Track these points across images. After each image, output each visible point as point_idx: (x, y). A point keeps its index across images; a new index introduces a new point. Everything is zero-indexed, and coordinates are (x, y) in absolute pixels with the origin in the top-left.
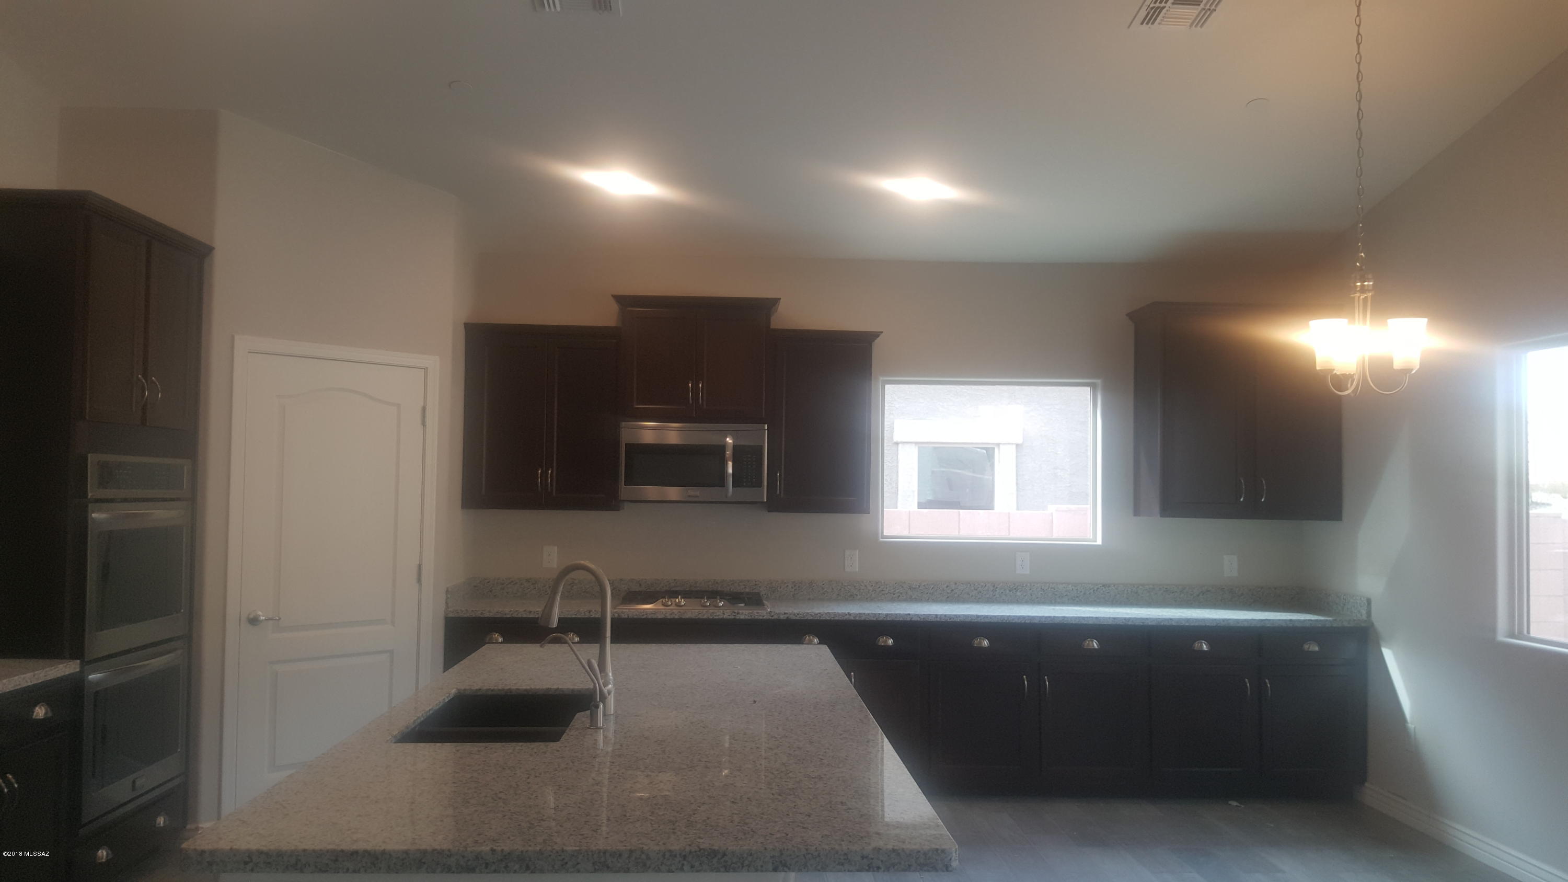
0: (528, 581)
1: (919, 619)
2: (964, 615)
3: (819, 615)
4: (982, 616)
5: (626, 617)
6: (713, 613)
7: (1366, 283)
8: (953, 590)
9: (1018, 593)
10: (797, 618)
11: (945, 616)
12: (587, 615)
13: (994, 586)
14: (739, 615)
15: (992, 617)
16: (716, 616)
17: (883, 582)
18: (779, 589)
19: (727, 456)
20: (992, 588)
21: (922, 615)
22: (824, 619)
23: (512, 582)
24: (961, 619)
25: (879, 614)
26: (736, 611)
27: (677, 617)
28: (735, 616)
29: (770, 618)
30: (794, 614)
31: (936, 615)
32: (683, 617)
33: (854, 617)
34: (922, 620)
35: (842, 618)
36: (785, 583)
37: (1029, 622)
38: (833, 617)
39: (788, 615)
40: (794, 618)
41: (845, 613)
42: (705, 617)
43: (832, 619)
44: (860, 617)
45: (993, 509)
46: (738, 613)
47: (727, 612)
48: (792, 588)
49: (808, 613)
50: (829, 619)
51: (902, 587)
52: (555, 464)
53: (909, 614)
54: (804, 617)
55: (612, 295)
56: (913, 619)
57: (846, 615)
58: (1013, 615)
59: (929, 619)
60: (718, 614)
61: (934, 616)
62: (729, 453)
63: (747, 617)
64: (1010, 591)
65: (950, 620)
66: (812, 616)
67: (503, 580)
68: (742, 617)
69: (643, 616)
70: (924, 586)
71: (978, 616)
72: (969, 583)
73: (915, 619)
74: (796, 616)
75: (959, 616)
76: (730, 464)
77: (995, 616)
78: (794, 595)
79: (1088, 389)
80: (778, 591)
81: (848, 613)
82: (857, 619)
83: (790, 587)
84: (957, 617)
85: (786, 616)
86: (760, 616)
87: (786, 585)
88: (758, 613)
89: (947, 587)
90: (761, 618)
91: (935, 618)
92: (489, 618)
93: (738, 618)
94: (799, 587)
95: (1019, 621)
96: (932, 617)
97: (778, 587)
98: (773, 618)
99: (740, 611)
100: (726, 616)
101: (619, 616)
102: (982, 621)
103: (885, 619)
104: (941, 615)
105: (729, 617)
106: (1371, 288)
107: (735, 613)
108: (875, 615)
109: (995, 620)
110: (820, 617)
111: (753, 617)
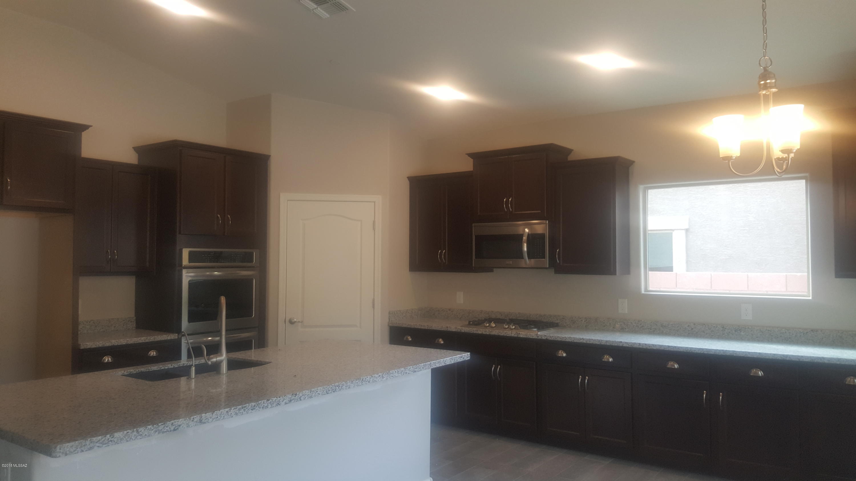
0: (450, 310)
1: (628, 346)
2: (659, 345)
3: (565, 338)
4: (672, 346)
5: (464, 331)
6: (506, 332)
7: (768, 81)
8: (692, 329)
9: (742, 333)
10: (552, 339)
11: (646, 344)
12: (446, 329)
13: (723, 327)
14: (520, 335)
15: (679, 348)
16: (507, 334)
17: (643, 321)
18: (577, 322)
19: (524, 240)
20: (722, 329)
21: (630, 343)
22: (568, 341)
23: (443, 310)
24: (657, 347)
25: (602, 340)
26: (518, 332)
27: (488, 333)
28: (518, 335)
29: (537, 338)
30: (550, 337)
31: (640, 344)
32: (491, 334)
33: (586, 341)
34: (630, 346)
35: (579, 341)
36: (580, 318)
37: (706, 353)
38: (573, 340)
39: (547, 337)
40: (550, 339)
41: (580, 338)
42: (502, 335)
43: (573, 341)
44: (590, 341)
45: (672, 271)
46: (519, 334)
47: (513, 333)
48: (585, 321)
49: (558, 336)
50: (571, 341)
51: (656, 325)
52: (447, 248)
53: (621, 342)
54: (556, 339)
55: (466, 154)
56: (624, 345)
57: (581, 339)
58: (695, 347)
59: (635, 346)
60: (508, 333)
61: (638, 344)
62: (525, 238)
63: (524, 337)
64: (735, 331)
65: (649, 348)
66: (561, 338)
67: (439, 309)
68: (521, 336)
69: (472, 331)
70: (672, 325)
71: (669, 346)
72: (705, 325)
73: (625, 345)
74: (552, 338)
75: (656, 345)
76: (525, 245)
77: (681, 347)
78: (586, 326)
79: (804, 181)
80: (576, 323)
81: (582, 338)
82: (588, 342)
83: (584, 321)
84: (654, 346)
85: (546, 337)
86: (531, 336)
87: (581, 319)
88: (530, 334)
89: (689, 326)
90: (532, 337)
91: (639, 345)
92: (405, 328)
93: (519, 336)
94: (589, 321)
95: (699, 352)
96: (637, 345)
97: (576, 321)
98: (538, 338)
99: (521, 333)
100: (513, 335)
101: (460, 331)
102: (672, 350)
103: (606, 344)
104: (643, 344)
105: (515, 336)
106: (773, 85)
107: (517, 333)
108: (599, 341)
109: (682, 350)
110: (565, 339)
111: (527, 337)
